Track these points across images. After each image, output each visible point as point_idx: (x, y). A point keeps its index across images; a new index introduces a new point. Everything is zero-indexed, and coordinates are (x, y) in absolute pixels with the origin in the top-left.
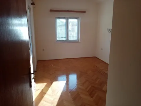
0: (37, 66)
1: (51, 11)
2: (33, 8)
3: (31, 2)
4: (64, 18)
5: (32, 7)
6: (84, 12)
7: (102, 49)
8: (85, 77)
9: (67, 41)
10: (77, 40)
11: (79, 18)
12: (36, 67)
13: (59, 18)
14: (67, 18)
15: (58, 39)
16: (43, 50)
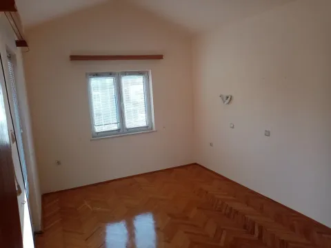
0: (44, 211)
1: (74, 58)
2: (23, 52)
3: (17, 39)
4: (110, 74)
5: (18, 51)
6: (160, 57)
7: (211, 145)
8: (186, 232)
9: (123, 132)
10: (147, 127)
11: (148, 72)
12: (40, 217)
13: (97, 75)
14: (117, 76)
15: (98, 129)
16: (59, 163)
